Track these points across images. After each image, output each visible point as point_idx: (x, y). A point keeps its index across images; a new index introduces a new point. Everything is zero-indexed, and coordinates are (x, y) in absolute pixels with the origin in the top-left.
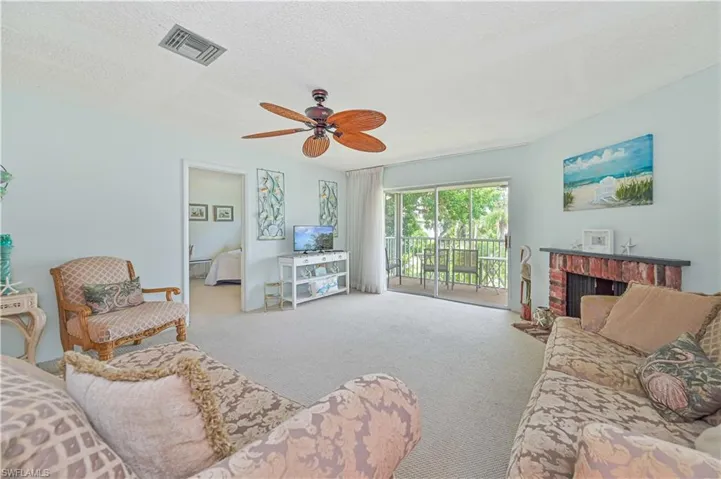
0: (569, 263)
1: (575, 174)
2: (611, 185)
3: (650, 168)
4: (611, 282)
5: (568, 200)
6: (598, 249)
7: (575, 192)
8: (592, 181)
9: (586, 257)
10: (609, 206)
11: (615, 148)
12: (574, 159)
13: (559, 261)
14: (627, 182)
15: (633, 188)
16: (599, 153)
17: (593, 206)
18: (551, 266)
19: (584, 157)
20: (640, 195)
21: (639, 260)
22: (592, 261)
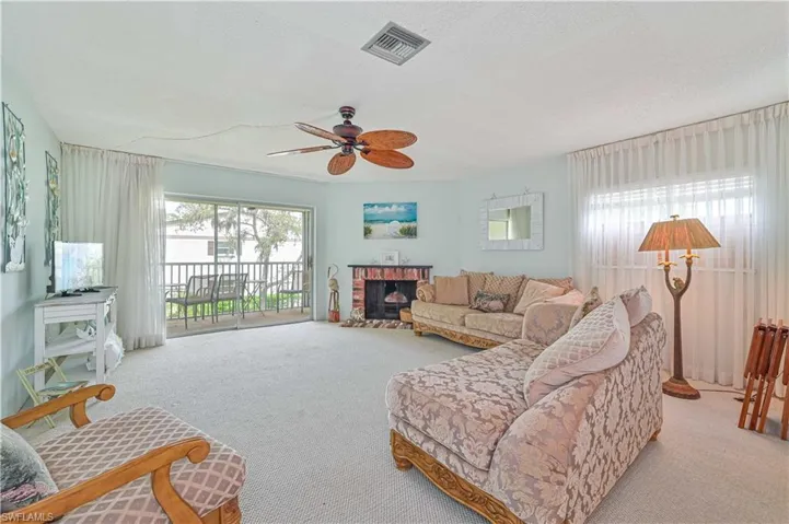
0: (369, 274)
1: (372, 215)
2: (397, 226)
3: (415, 220)
4: (394, 282)
5: (367, 232)
6: (390, 263)
7: (373, 227)
8: (385, 222)
9: (382, 268)
10: (395, 237)
11: (399, 205)
12: (373, 205)
13: (362, 272)
14: (406, 225)
15: (409, 229)
16: (390, 205)
17: (385, 237)
18: (354, 277)
19: (380, 205)
20: (410, 233)
21: (412, 267)
22: (386, 271)
